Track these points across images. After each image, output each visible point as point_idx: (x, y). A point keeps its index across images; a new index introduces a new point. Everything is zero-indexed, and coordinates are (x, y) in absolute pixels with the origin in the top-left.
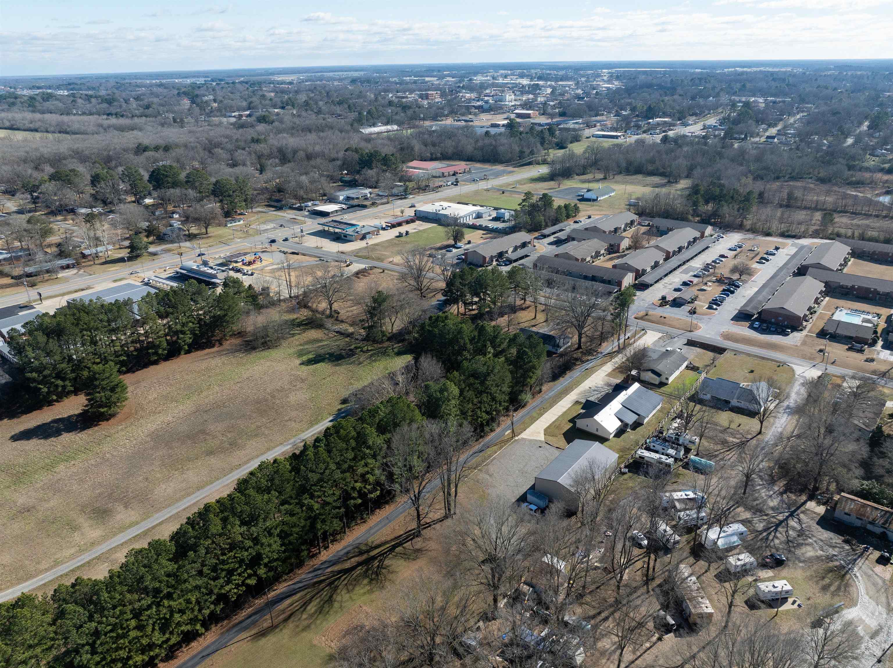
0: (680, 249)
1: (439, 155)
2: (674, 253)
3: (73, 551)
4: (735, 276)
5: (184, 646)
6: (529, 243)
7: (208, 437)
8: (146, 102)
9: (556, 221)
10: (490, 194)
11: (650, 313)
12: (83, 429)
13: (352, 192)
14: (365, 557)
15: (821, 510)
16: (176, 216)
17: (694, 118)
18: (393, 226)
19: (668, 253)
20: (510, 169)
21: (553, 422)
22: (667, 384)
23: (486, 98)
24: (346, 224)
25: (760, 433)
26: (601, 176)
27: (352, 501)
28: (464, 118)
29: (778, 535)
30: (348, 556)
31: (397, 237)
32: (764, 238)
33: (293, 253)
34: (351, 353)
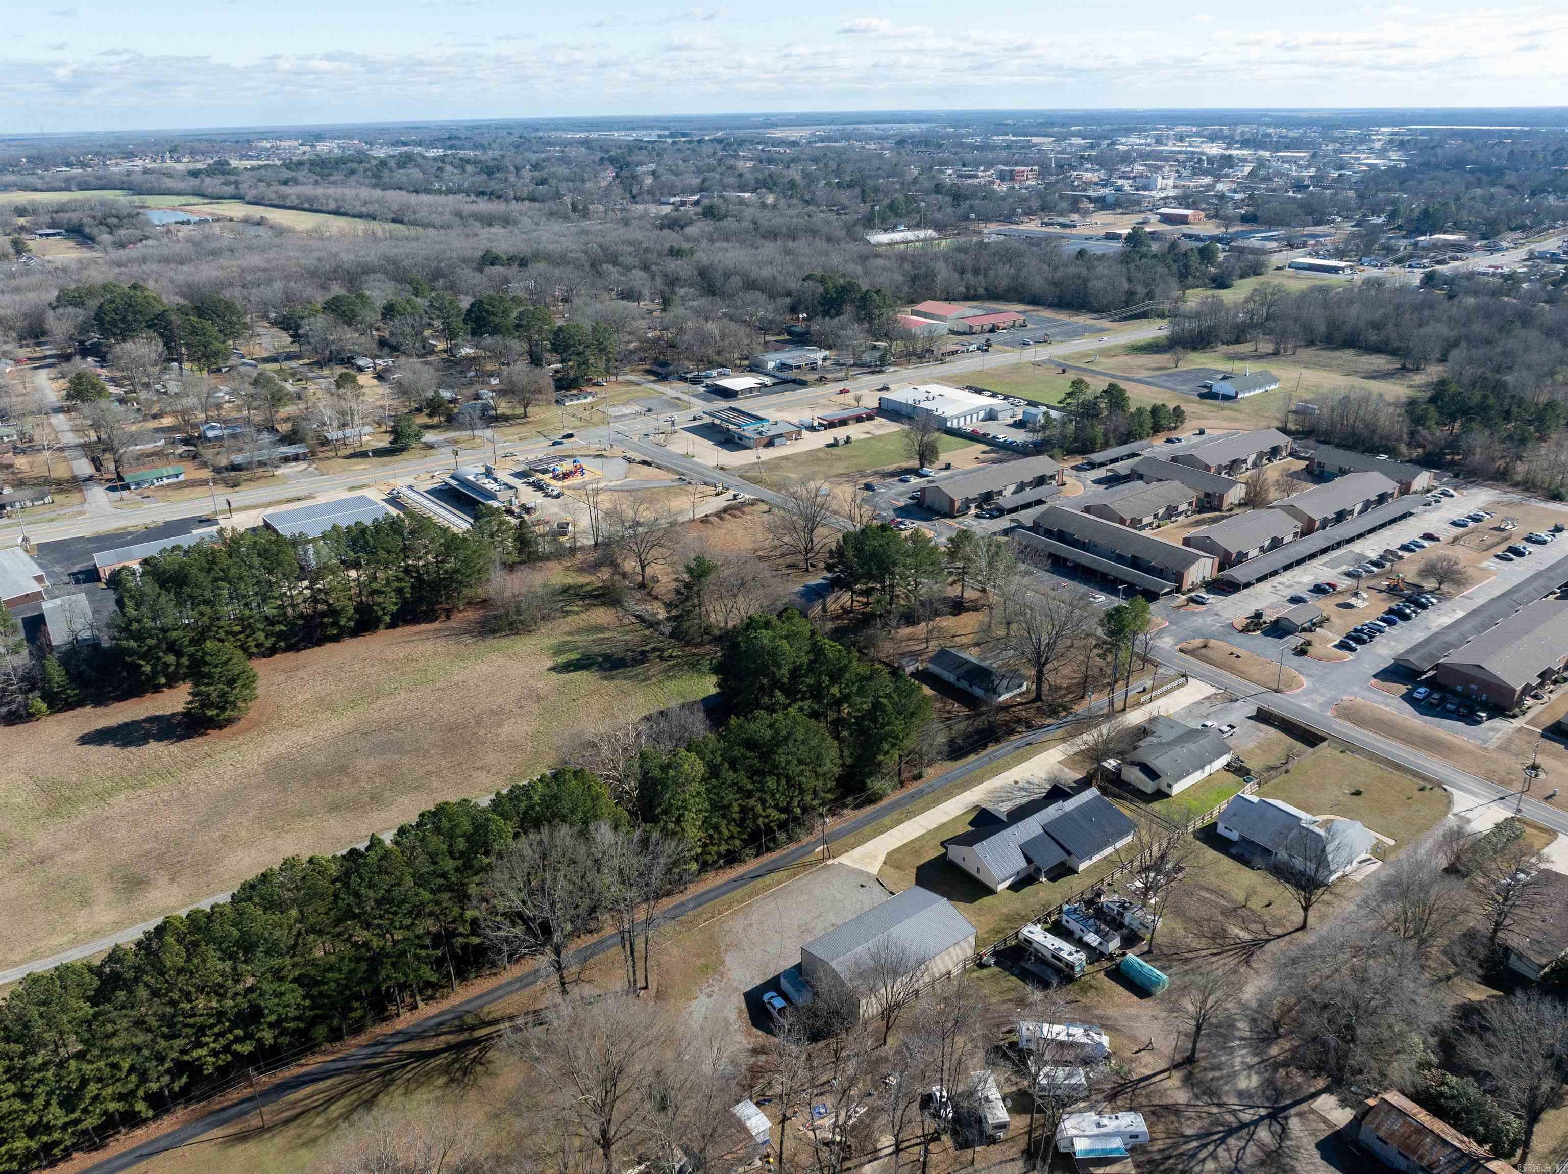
0: (1341, 516)
1: (981, 291)
2: (1325, 523)
3: (64, 939)
4: (1429, 584)
5: (123, 1130)
6: (1052, 477)
7: (345, 779)
8: (544, 174)
9: (1127, 437)
10: (1039, 371)
11: (1212, 642)
12: (181, 738)
13: (791, 356)
14: (464, 1036)
15: (1341, 1117)
16: (494, 381)
17: (1518, 234)
18: (832, 425)
19: (1312, 521)
20: (1105, 323)
21: (912, 842)
22: (1168, 796)
23: (1120, 182)
24: (749, 415)
25: (1303, 927)
26: (1270, 348)
27: (461, 940)
28: (1061, 220)
29: (1221, 1152)
30: (437, 1030)
31: (829, 446)
32: (1542, 505)
33: (644, 463)
34: (641, 658)
